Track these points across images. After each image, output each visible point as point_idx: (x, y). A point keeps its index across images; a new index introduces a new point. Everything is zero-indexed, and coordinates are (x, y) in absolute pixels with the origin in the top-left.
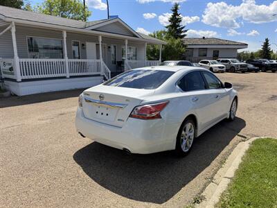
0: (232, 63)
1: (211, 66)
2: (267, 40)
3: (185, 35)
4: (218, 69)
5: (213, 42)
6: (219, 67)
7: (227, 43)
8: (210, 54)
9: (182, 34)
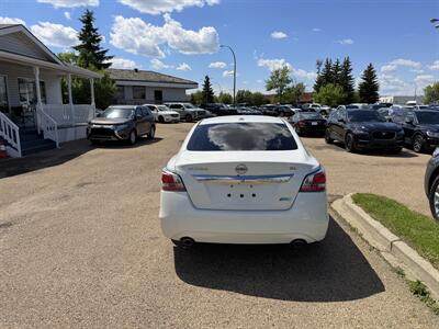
0: (187, 109)
1: (160, 113)
2: (207, 78)
3: (109, 64)
4: (171, 118)
5: (152, 78)
6: (172, 115)
7: (171, 79)
8: (150, 95)
9: (106, 62)
